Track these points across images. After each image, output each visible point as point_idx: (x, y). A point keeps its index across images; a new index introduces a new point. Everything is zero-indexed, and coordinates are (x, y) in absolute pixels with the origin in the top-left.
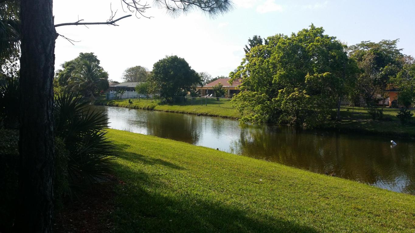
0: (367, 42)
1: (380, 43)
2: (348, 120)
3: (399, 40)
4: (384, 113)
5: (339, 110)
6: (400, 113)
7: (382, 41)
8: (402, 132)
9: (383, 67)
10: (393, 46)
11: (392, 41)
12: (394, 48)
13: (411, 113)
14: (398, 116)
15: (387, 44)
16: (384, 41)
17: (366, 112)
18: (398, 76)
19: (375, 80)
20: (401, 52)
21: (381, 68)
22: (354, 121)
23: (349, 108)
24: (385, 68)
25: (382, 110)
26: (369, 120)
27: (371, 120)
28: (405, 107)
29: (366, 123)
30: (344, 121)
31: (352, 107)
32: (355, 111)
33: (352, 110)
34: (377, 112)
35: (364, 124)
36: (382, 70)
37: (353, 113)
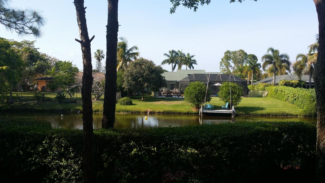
0: (11, 40)
1: (22, 42)
2: (18, 103)
3: (36, 41)
4: (46, 96)
5: (11, 95)
6: (57, 96)
7: (23, 41)
8: (61, 108)
9: (36, 62)
10: (32, 45)
11: (31, 42)
12: (33, 47)
13: (65, 95)
14: (56, 98)
15: (28, 44)
16: (25, 41)
17: (33, 96)
18: (53, 70)
19: (30, 72)
20: (38, 50)
21: (34, 63)
22: (24, 103)
23: (18, 94)
24: (37, 63)
25: (44, 94)
26: (35, 102)
27: (36, 101)
28: (51, 91)
29: (33, 104)
30: (16, 104)
31: (21, 93)
32: (23, 95)
33: (21, 95)
34: (40, 95)
35: (33, 105)
36: (35, 65)
37: (22, 97)
